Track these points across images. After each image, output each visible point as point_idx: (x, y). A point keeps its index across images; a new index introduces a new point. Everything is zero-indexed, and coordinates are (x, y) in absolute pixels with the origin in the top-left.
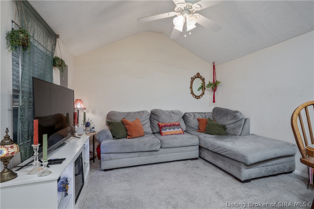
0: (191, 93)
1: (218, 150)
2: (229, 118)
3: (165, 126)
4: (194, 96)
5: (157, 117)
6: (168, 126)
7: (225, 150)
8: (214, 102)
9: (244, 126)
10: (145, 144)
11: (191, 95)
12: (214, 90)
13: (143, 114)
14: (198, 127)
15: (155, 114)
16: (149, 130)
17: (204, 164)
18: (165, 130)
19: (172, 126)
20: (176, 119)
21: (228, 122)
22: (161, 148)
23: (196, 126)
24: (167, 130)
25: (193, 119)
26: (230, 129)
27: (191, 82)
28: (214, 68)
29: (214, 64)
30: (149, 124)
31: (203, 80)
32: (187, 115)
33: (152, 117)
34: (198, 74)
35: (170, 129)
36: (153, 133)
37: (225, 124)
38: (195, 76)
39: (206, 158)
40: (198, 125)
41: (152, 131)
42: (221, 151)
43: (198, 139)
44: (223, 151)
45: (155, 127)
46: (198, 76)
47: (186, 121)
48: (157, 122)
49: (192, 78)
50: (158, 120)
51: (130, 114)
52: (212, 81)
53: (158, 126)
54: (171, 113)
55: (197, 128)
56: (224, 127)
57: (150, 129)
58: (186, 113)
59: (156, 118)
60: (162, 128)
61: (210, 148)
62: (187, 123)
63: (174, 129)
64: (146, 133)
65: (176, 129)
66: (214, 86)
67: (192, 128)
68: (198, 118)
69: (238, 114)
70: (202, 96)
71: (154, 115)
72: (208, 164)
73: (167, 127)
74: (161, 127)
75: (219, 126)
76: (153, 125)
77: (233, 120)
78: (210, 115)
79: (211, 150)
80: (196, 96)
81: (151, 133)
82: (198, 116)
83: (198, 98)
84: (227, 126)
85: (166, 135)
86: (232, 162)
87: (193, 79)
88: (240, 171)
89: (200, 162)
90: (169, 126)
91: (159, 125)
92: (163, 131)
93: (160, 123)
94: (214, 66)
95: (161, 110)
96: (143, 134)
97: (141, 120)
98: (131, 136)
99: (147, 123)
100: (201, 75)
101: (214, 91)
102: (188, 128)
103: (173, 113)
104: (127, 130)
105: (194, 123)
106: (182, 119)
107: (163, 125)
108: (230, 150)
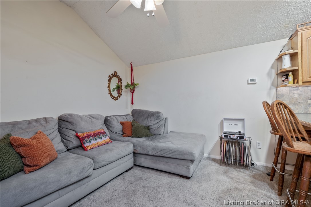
0: (109, 94)
1: (162, 153)
2: (153, 119)
3: (88, 136)
4: (112, 97)
5: (73, 125)
6: (92, 136)
7: (171, 152)
8: (132, 103)
9: (165, 125)
10: (70, 172)
11: (109, 96)
12: (133, 91)
13: (48, 122)
14: (122, 131)
15: (69, 120)
16: (61, 146)
17: (142, 171)
18: (90, 142)
19: (98, 135)
20: (99, 126)
21: (151, 123)
22: (94, 169)
23: (121, 131)
24: (92, 141)
25: (117, 123)
26: (155, 129)
27: (109, 81)
28: (131, 69)
29: (131, 65)
30: (59, 138)
31: (120, 80)
32: (108, 118)
33: (63, 126)
34: (115, 72)
35: (96, 140)
36: (68, 150)
37: (149, 125)
38: (113, 74)
39: (144, 164)
40: (122, 129)
41: (67, 147)
42: (166, 154)
43: (133, 145)
44: (168, 153)
45: (70, 141)
46: (115, 75)
47: (108, 127)
48: (75, 133)
49: (109, 76)
50: (76, 130)
51: (19, 126)
52: (130, 83)
53: (77, 139)
54: (91, 118)
55: (121, 133)
56: (148, 128)
57: (62, 144)
58: (108, 117)
59: (70, 127)
60: (84, 139)
61: (150, 153)
62: (111, 129)
63: (101, 139)
64: (59, 152)
65: (103, 139)
66: (132, 87)
67: (117, 133)
68: (121, 121)
69: (160, 114)
70: (119, 97)
71: (67, 123)
72: (146, 170)
73: (91, 138)
74: (82, 139)
75: (145, 127)
76: (67, 138)
77: (157, 120)
78: (130, 117)
79: (152, 154)
80: (114, 97)
81: (64, 151)
82: (121, 120)
83: (116, 100)
84: (151, 127)
85: (92, 149)
86: (179, 161)
87: (110, 78)
88: (189, 168)
89: (137, 171)
90: (94, 136)
91: (78, 137)
92: (86, 145)
93: (79, 134)
94: (132, 67)
95: (76, 114)
96: (55, 156)
97: (46, 133)
98: (34, 166)
99: (56, 137)
100: (119, 74)
101: (133, 93)
102: (112, 135)
103: (93, 118)
104: (22, 157)
105: (118, 127)
106: (104, 124)
107: (85, 135)
108: (177, 151)
